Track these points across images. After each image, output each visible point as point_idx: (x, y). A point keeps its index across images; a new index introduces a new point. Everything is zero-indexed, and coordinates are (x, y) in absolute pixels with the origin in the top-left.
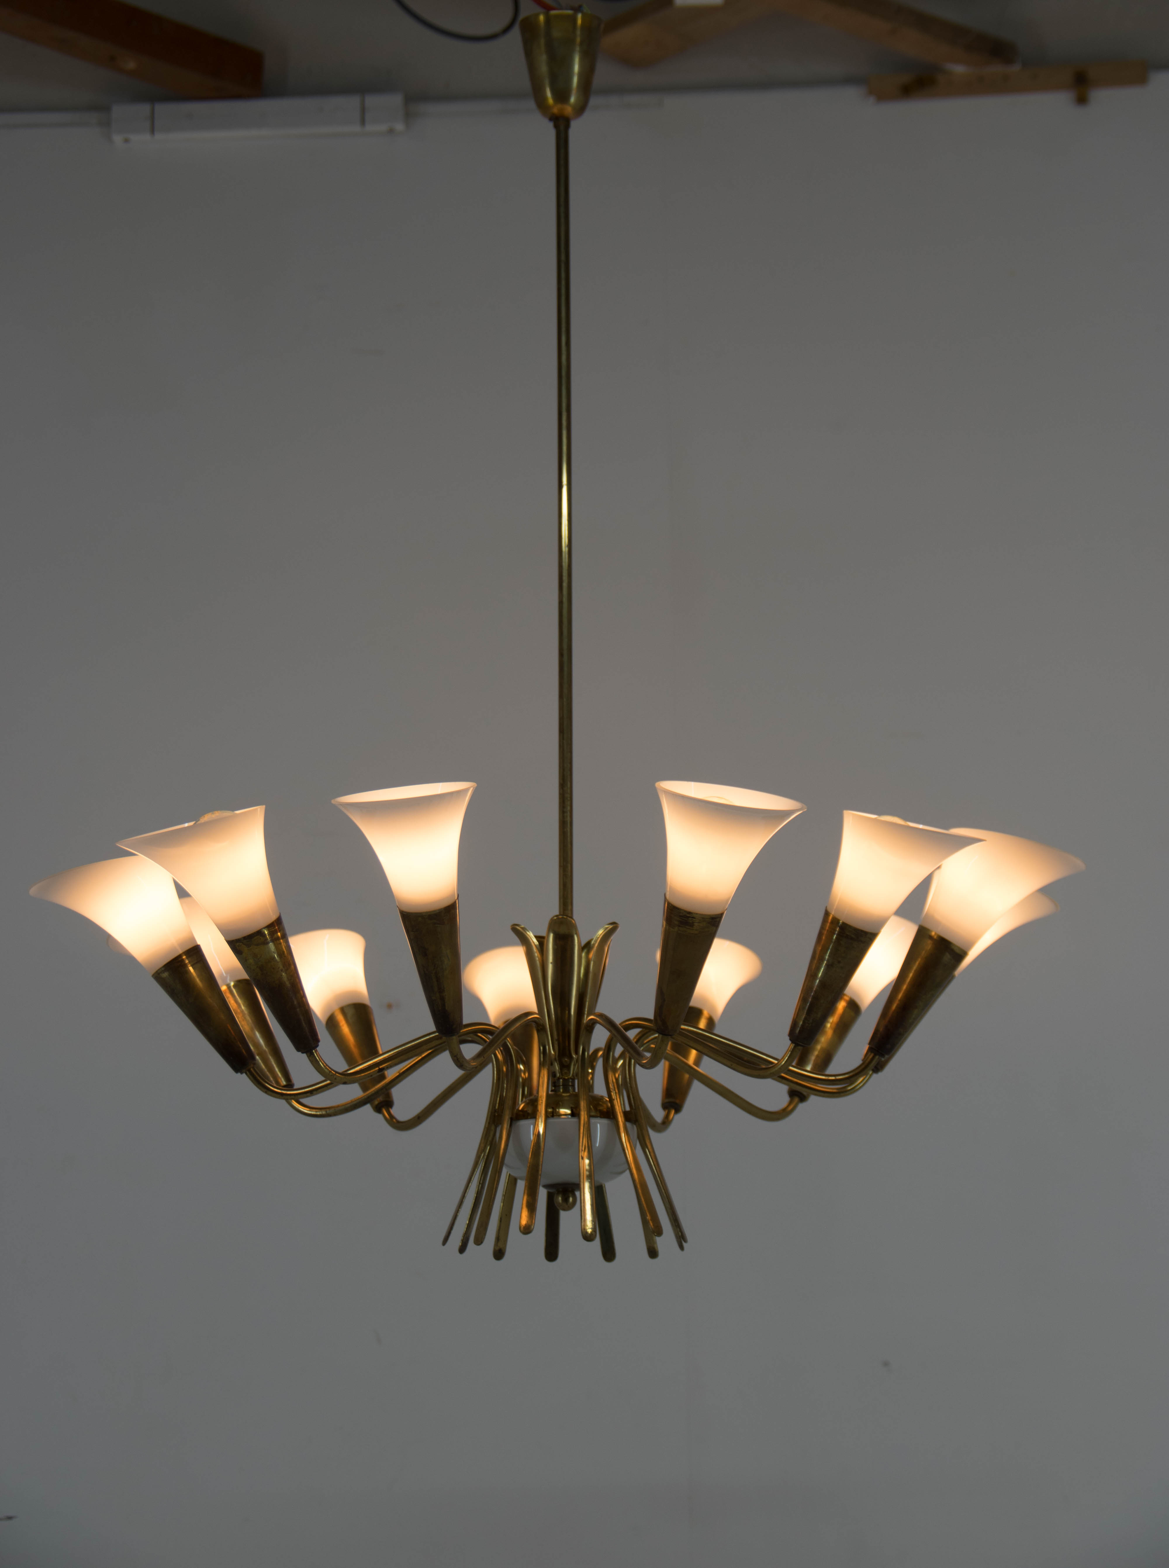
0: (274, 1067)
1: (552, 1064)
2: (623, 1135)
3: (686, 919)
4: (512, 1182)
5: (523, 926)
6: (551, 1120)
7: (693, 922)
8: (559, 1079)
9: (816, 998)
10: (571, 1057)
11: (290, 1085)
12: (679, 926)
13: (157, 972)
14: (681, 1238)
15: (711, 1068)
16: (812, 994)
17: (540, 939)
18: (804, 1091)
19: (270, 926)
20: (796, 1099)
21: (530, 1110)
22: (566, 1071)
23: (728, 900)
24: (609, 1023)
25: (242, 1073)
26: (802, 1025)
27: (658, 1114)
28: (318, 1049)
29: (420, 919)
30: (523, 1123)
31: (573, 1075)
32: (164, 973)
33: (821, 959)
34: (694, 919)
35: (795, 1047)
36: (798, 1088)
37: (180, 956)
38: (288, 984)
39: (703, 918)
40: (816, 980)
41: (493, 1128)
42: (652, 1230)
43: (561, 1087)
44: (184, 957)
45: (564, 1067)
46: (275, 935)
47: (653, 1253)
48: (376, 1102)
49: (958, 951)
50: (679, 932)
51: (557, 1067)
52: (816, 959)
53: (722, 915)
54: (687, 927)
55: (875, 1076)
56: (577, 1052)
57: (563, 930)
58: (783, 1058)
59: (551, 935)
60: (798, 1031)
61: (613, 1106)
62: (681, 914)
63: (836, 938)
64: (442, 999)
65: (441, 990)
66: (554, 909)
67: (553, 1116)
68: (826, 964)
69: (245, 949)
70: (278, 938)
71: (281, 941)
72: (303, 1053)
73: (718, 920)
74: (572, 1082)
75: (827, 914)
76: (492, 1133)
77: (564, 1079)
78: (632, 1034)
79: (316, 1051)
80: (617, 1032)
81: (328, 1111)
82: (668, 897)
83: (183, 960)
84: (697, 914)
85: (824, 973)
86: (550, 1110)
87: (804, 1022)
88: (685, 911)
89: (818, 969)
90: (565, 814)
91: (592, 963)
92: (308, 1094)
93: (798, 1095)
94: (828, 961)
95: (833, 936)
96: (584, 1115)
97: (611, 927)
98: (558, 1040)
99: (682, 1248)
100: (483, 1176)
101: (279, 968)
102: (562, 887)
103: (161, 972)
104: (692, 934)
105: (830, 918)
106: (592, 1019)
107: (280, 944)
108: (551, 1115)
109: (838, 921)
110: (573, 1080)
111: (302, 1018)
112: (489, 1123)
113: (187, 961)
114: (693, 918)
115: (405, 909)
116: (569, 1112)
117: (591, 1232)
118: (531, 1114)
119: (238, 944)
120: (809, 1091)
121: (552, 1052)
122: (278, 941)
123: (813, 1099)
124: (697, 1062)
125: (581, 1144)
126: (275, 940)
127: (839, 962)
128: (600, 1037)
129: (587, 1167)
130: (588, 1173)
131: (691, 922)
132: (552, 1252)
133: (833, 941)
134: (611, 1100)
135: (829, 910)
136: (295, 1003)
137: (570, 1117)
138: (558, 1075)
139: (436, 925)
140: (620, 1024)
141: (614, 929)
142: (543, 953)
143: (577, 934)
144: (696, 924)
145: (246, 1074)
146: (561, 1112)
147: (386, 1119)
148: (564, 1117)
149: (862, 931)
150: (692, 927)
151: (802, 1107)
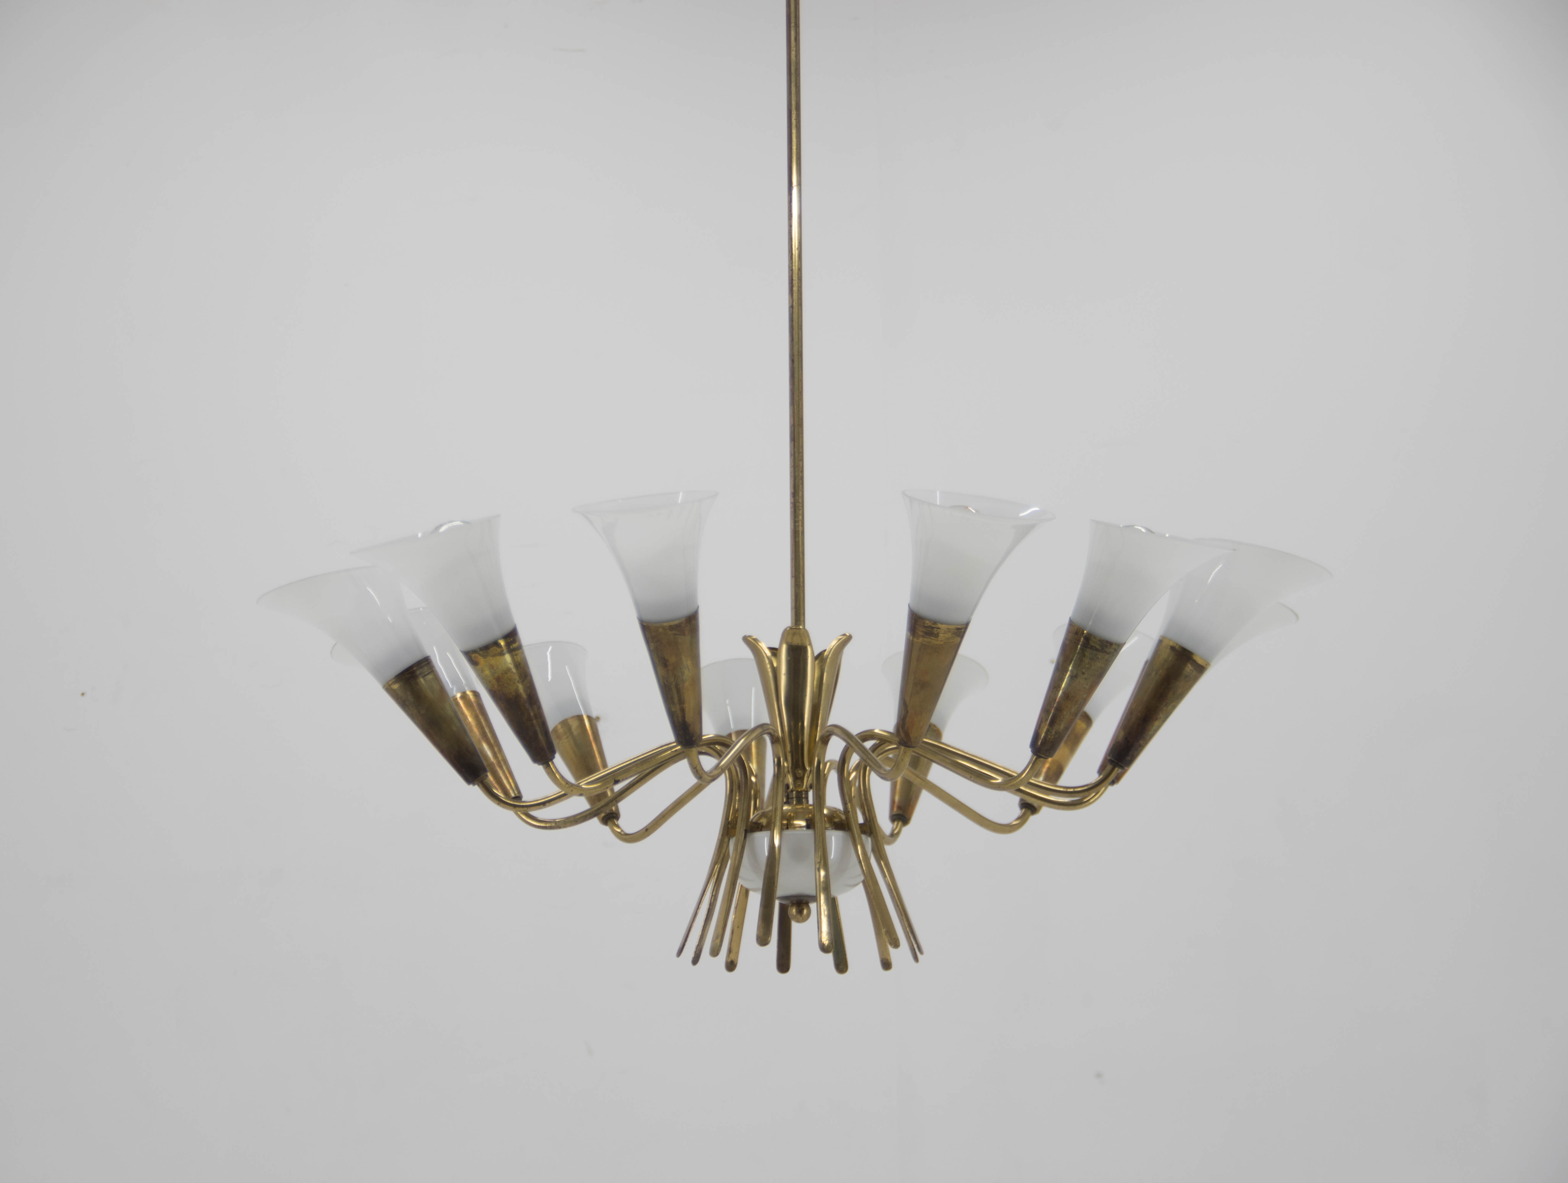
0: (502, 779)
1: (785, 776)
2: (859, 847)
3: (930, 630)
4: (744, 894)
5: (754, 637)
6: (786, 832)
7: (938, 633)
8: (792, 791)
9: (1059, 709)
10: (804, 769)
11: (518, 798)
12: (923, 637)
13: (387, 683)
14: (916, 950)
16: (1055, 705)
17: (774, 651)
18: (1036, 802)
19: (504, 637)
20: (1029, 812)
21: (765, 821)
22: (799, 783)
24: (845, 734)
25: (474, 784)
26: (1045, 737)
27: (888, 826)
28: (554, 758)
29: (661, 630)
30: (758, 834)
31: (806, 787)
32: (394, 684)
33: (1064, 670)
34: (939, 630)
35: (1034, 755)
36: (1029, 799)
37: (411, 667)
38: (524, 696)
39: (948, 629)
40: (1059, 691)
41: (726, 840)
42: (886, 941)
43: (794, 799)
44: (414, 669)
45: (798, 779)
46: (511, 645)
47: (886, 965)
48: (603, 815)
49: (1200, 662)
50: (924, 643)
51: (790, 779)
52: (1060, 669)
53: (967, 625)
54: (932, 638)
55: (1110, 788)
56: (811, 763)
57: (796, 641)
59: (784, 646)
60: (1039, 742)
62: (926, 625)
63: (1081, 647)
64: (683, 710)
65: (681, 701)
66: (786, 620)
67: (787, 828)
68: (1069, 676)
69: (481, 660)
70: (513, 649)
71: (517, 652)
72: (539, 764)
73: (963, 630)
74: (805, 794)
75: (1071, 623)
76: (725, 845)
77: (798, 792)
78: (869, 744)
79: (553, 763)
80: (853, 742)
81: (556, 824)
82: (913, 609)
84: (943, 625)
85: (1069, 684)
86: (785, 822)
87: (1046, 733)
88: (931, 622)
89: (1062, 680)
90: (797, 524)
91: (825, 675)
92: (541, 806)
93: (1029, 808)
94: (1072, 671)
95: (1077, 645)
96: (818, 827)
97: (843, 638)
98: (791, 752)
99: (916, 959)
100: (715, 888)
101: (515, 679)
102: (794, 598)
103: (391, 684)
104: (937, 645)
105: (1075, 628)
106: (827, 730)
107: (516, 655)
108: (786, 827)
109: (1082, 631)
110: (807, 792)
111: (538, 729)
112: (722, 835)
113: (416, 673)
114: (938, 628)
115: (646, 619)
116: (803, 823)
117: (828, 944)
118: (764, 825)
119: (473, 654)
120: (1040, 802)
121: (786, 764)
122: (514, 653)
123: (1045, 811)
125: (816, 856)
127: (1083, 673)
128: (835, 748)
129: (823, 879)
130: (824, 886)
131: (936, 632)
132: (783, 964)
133: (1077, 652)
134: (845, 813)
135: (1073, 620)
136: (532, 714)
137: (805, 829)
138: (791, 787)
139: (677, 636)
140: (856, 735)
141: (846, 640)
142: (775, 665)
143: (810, 644)
144: (941, 635)
145: (479, 785)
146: (796, 824)
147: (614, 832)
148: (797, 829)
149: (1107, 642)
150: (937, 638)
151: (1033, 819)
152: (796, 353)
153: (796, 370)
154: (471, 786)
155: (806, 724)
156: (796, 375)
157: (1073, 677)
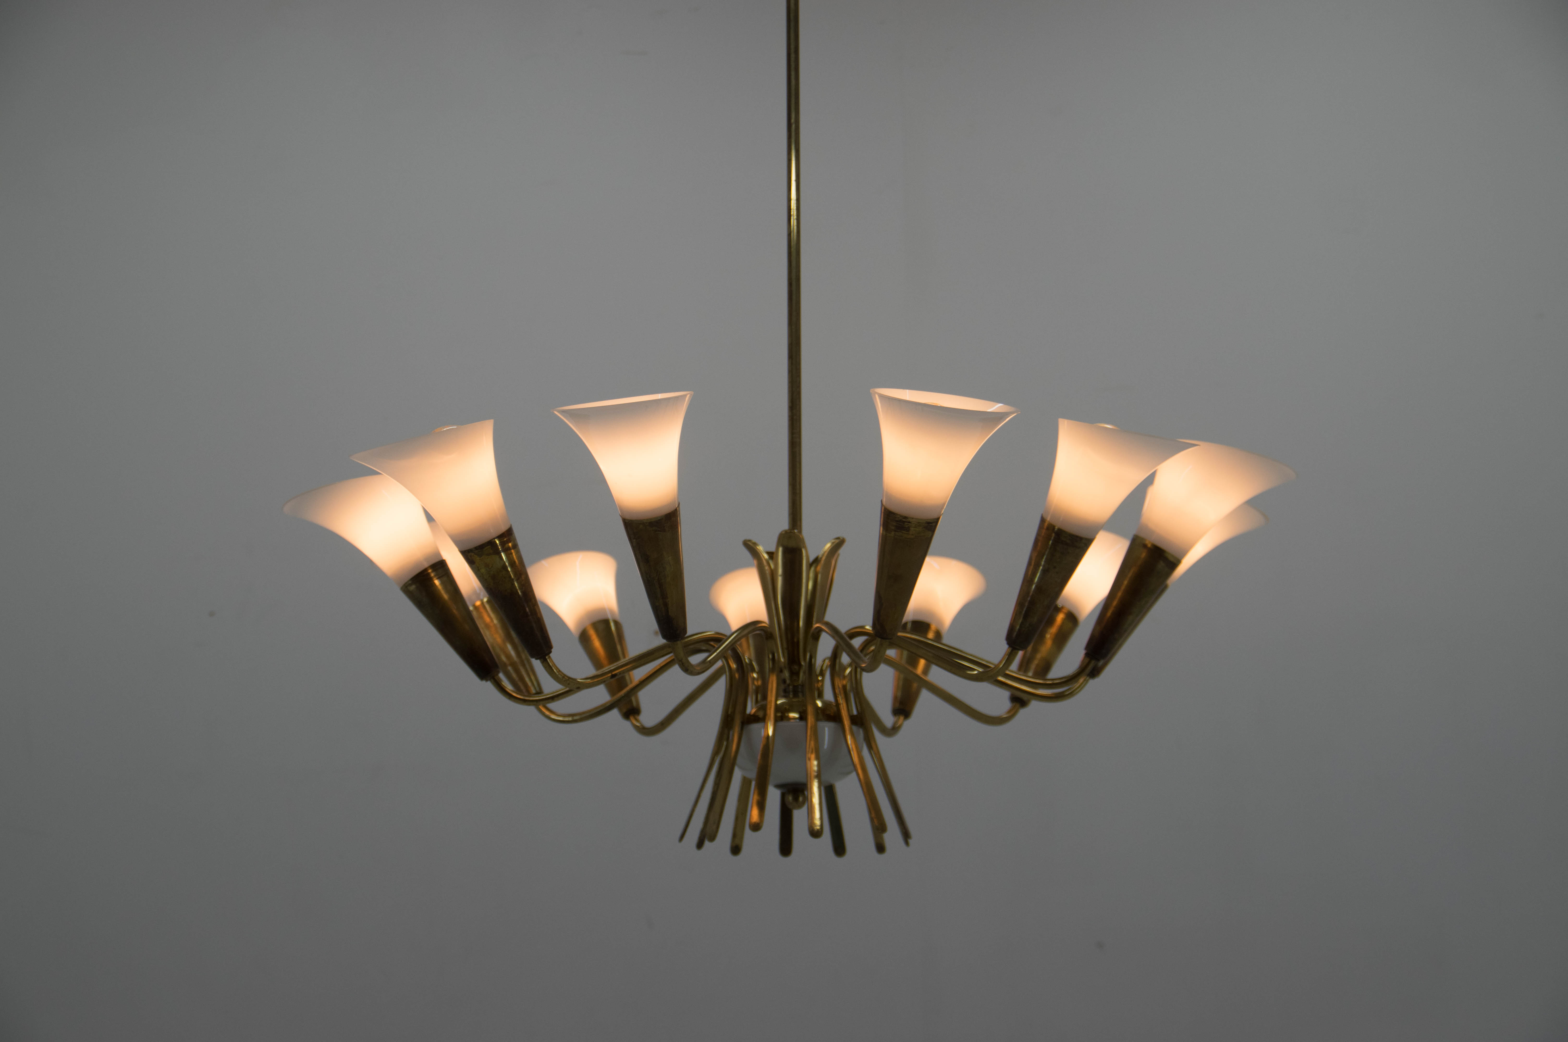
0: (524, 677)
1: (781, 671)
2: (849, 737)
3: (902, 524)
4: (746, 783)
5: (754, 542)
6: (781, 724)
7: (909, 527)
8: (789, 685)
9: (1032, 603)
10: (800, 665)
11: (540, 692)
12: (895, 531)
13: (404, 585)
14: (906, 835)
15: (939, 676)
16: (1029, 599)
17: (771, 555)
18: (1025, 697)
19: (500, 537)
20: (1018, 705)
21: (761, 714)
22: (795, 678)
23: (944, 504)
24: (835, 632)
25: (487, 680)
26: (1019, 630)
27: (888, 719)
28: (551, 655)
29: (641, 526)
30: (755, 727)
32: (411, 586)
33: (1037, 565)
34: (910, 524)
35: (1012, 651)
36: (1018, 694)
37: (426, 570)
38: (520, 591)
39: (919, 523)
40: (1032, 585)
42: (879, 828)
43: (792, 693)
44: (430, 571)
45: (794, 674)
46: (507, 545)
47: (881, 848)
48: (623, 708)
49: (1171, 559)
50: (896, 537)
51: (786, 674)
52: (1033, 565)
53: (938, 519)
54: (903, 532)
55: (1092, 681)
57: (791, 544)
58: (1001, 662)
59: (780, 549)
60: (1015, 634)
61: (839, 711)
62: (897, 519)
63: (1052, 544)
64: (666, 605)
65: (664, 596)
66: (784, 524)
67: (781, 720)
68: (1042, 570)
69: (477, 559)
70: (509, 549)
71: (513, 551)
72: (536, 659)
73: (934, 524)
75: (1043, 520)
77: (794, 686)
78: (857, 642)
79: (550, 657)
80: (843, 640)
81: (575, 718)
82: (884, 503)
83: (429, 574)
84: (913, 518)
85: (1040, 579)
86: (779, 714)
87: (1021, 626)
88: (901, 516)
89: (1034, 574)
91: (819, 576)
92: (553, 701)
93: (1019, 701)
94: (1044, 566)
95: (1048, 542)
96: (811, 719)
97: (837, 541)
98: (787, 649)
99: (907, 843)
101: (511, 577)
102: (791, 503)
103: (408, 585)
104: (910, 539)
105: (1046, 524)
106: (818, 627)
107: (512, 554)
109: (1054, 527)
110: (803, 686)
111: (534, 626)
113: (432, 575)
114: (909, 522)
115: (628, 517)
116: (796, 715)
117: (818, 829)
118: (759, 719)
119: (470, 554)
120: (1031, 697)
121: (782, 660)
122: (509, 551)
123: (1034, 704)
124: (926, 671)
125: (808, 746)
126: (507, 550)
127: (1055, 567)
128: (826, 646)
129: (815, 768)
130: (816, 774)
131: (907, 526)
132: (786, 847)
133: (1049, 547)
134: (838, 704)
135: (1045, 516)
136: (527, 611)
137: (798, 721)
138: (788, 682)
139: (657, 532)
140: (846, 633)
141: (839, 544)
142: (772, 566)
143: (805, 547)
144: (912, 529)
145: (491, 682)
146: (791, 717)
147: (636, 727)
148: (792, 721)
149: (1077, 537)
150: (908, 532)
151: (1023, 712)
152: (794, 277)
153: (794, 292)
154: (484, 682)
155: (801, 624)
156: (794, 297)
157: (1044, 572)
